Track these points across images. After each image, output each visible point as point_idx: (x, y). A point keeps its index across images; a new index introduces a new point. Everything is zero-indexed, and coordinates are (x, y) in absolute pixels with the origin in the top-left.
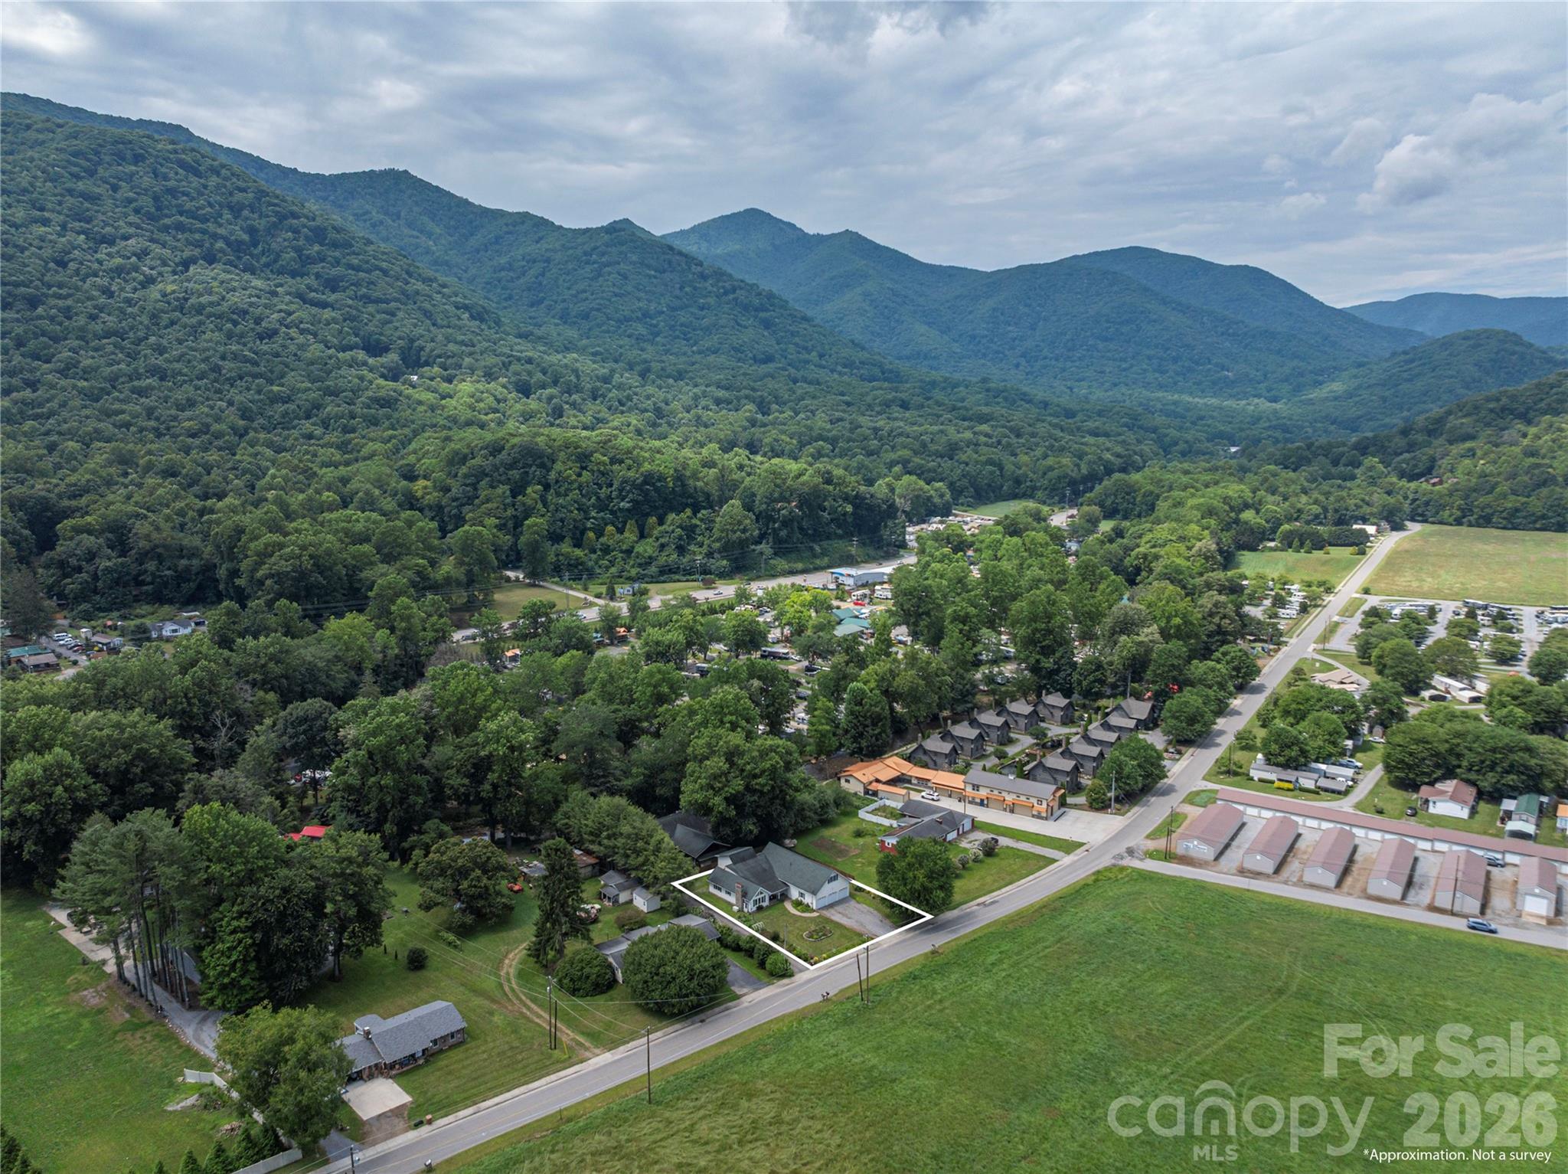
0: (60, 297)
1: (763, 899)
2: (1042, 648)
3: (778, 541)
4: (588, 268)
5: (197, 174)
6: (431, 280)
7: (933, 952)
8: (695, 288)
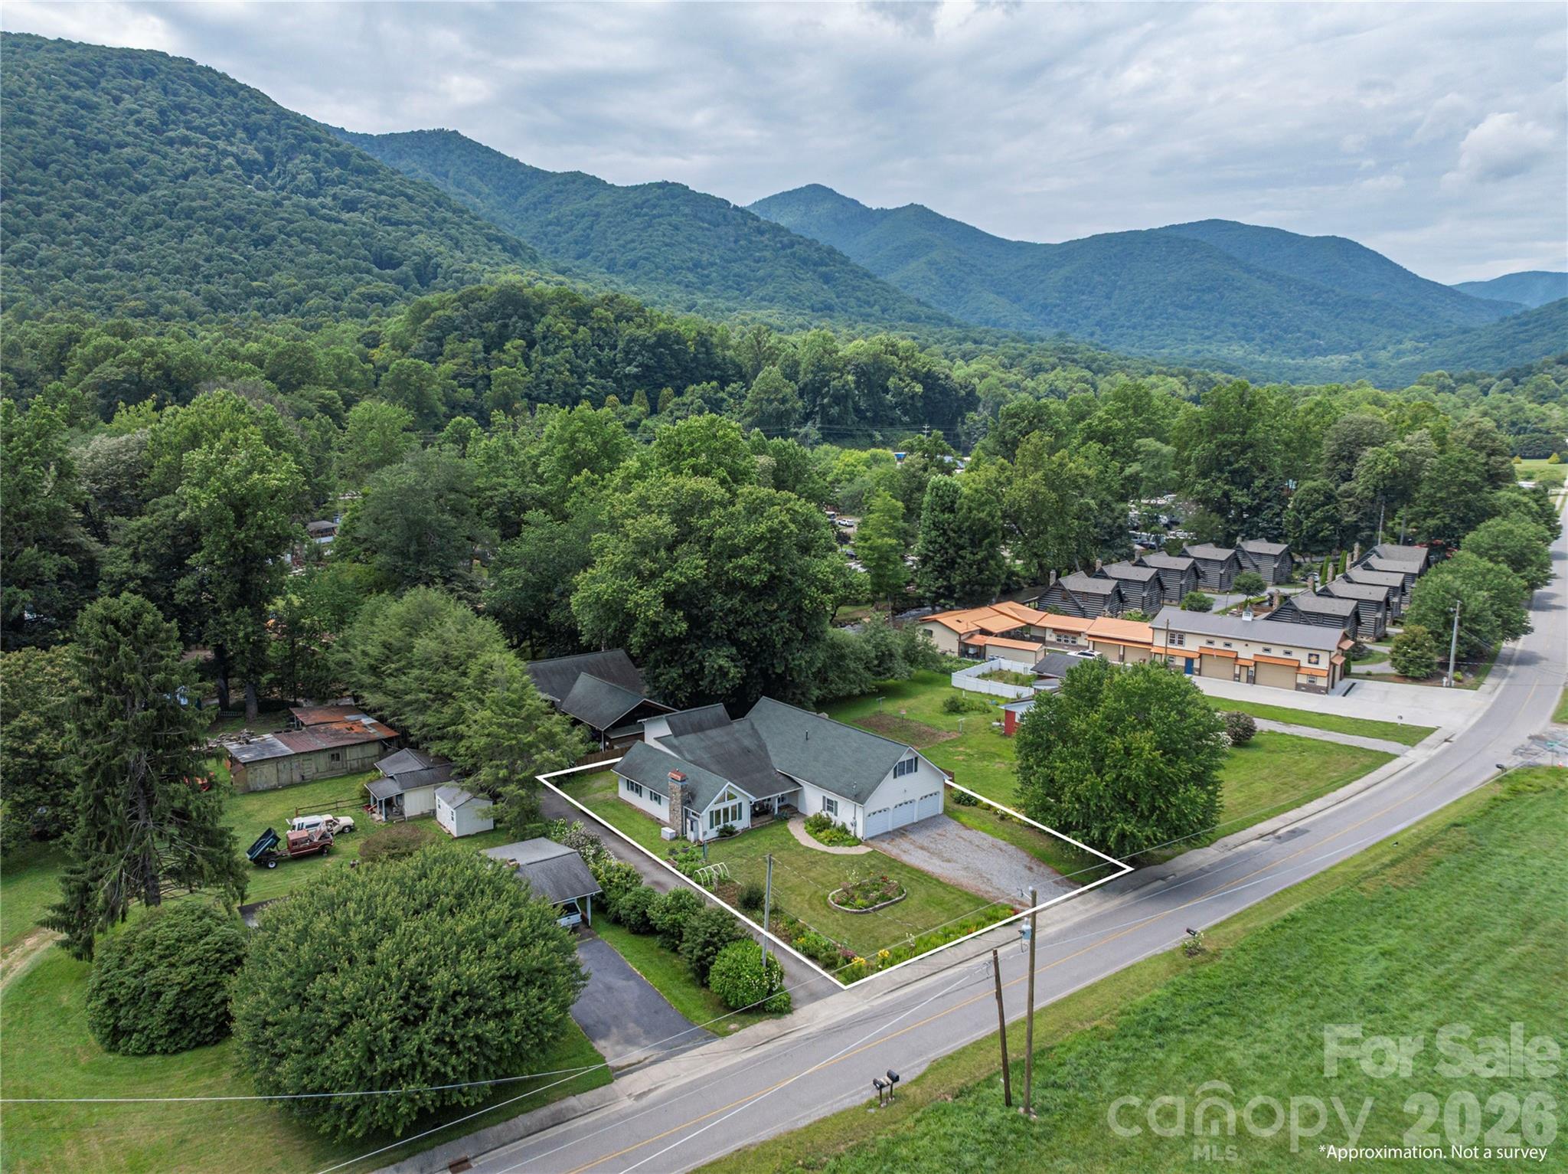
0: (32, 193)
1: (737, 813)
2: (1233, 472)
3: (828, 420)
4: (638, 220)
5: (212, 93)
6: (462, 211)
7: (1191, 951)
8: (751, 242)
